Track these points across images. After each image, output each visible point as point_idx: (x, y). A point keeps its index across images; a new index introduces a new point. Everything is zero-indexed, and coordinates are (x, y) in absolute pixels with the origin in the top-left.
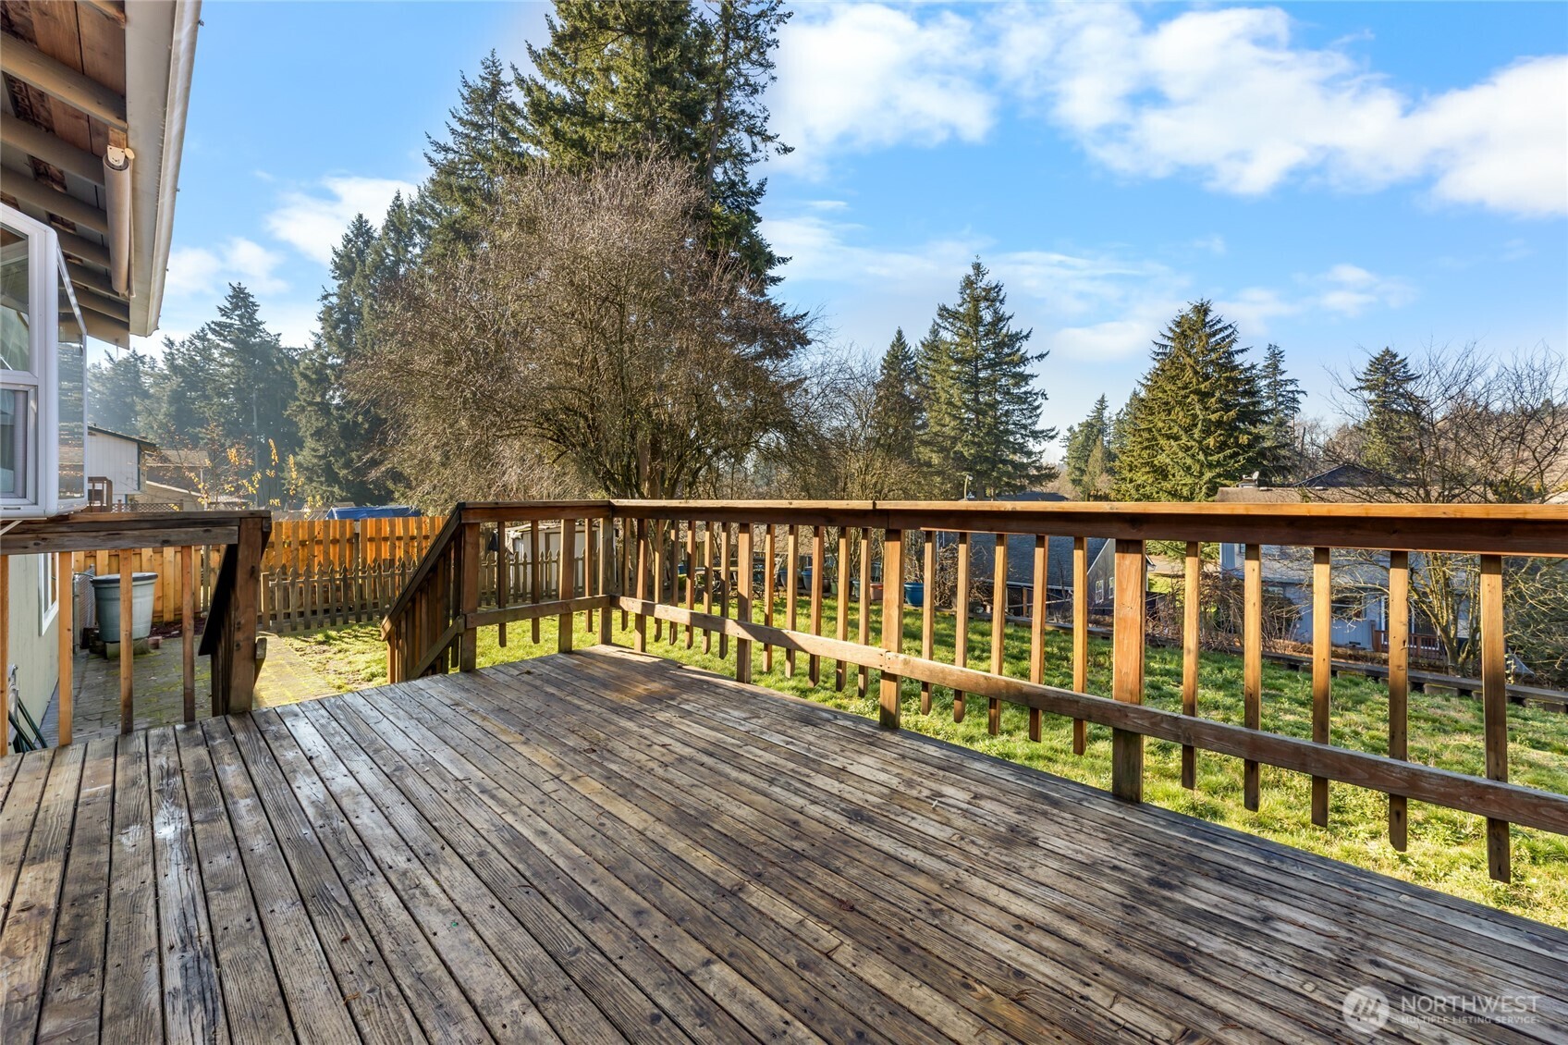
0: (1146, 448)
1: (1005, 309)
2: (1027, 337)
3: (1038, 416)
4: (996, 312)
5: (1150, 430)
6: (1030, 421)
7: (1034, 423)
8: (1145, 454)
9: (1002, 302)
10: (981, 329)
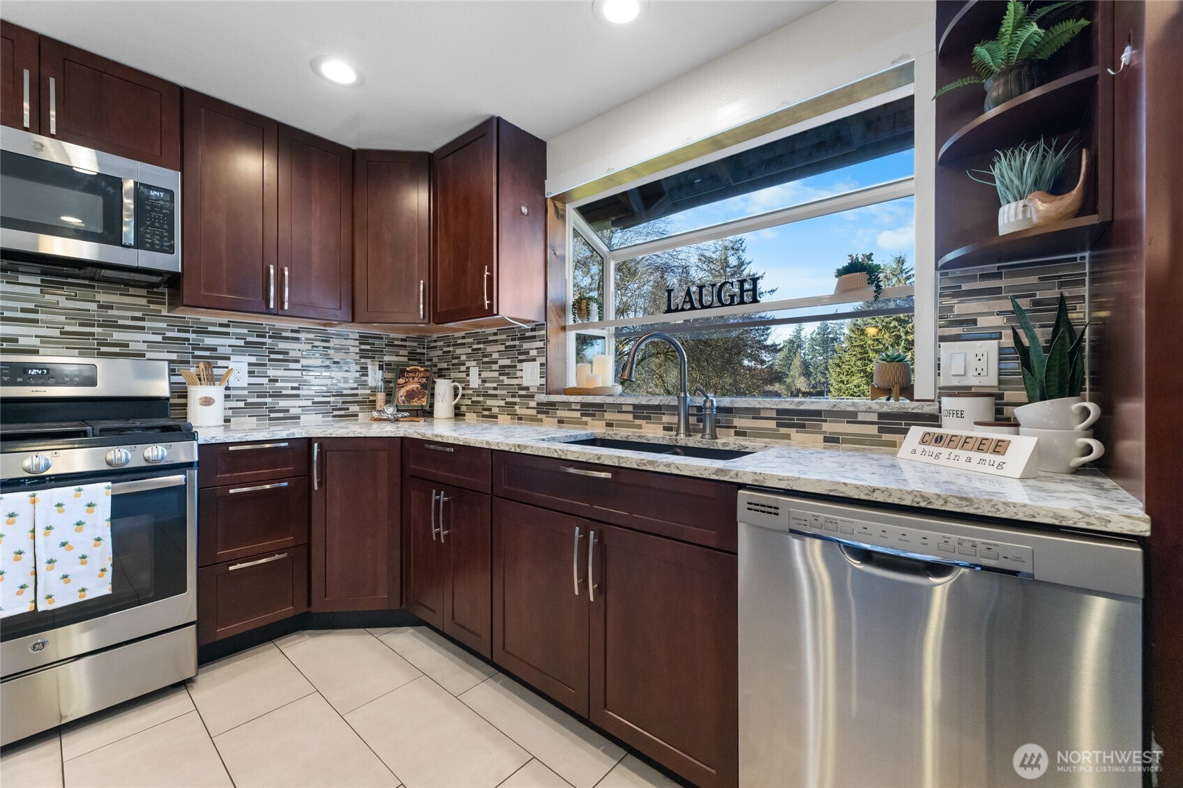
0: (860, 359)
1: (746, 257)
2: (762, 277)
3: (768, 335)
4: (739, 258)
5: (862, 347)
6: (762, 338)
7: (766, 340)
8: (859, 363)
9: (743, 251)
10: (728, 270)
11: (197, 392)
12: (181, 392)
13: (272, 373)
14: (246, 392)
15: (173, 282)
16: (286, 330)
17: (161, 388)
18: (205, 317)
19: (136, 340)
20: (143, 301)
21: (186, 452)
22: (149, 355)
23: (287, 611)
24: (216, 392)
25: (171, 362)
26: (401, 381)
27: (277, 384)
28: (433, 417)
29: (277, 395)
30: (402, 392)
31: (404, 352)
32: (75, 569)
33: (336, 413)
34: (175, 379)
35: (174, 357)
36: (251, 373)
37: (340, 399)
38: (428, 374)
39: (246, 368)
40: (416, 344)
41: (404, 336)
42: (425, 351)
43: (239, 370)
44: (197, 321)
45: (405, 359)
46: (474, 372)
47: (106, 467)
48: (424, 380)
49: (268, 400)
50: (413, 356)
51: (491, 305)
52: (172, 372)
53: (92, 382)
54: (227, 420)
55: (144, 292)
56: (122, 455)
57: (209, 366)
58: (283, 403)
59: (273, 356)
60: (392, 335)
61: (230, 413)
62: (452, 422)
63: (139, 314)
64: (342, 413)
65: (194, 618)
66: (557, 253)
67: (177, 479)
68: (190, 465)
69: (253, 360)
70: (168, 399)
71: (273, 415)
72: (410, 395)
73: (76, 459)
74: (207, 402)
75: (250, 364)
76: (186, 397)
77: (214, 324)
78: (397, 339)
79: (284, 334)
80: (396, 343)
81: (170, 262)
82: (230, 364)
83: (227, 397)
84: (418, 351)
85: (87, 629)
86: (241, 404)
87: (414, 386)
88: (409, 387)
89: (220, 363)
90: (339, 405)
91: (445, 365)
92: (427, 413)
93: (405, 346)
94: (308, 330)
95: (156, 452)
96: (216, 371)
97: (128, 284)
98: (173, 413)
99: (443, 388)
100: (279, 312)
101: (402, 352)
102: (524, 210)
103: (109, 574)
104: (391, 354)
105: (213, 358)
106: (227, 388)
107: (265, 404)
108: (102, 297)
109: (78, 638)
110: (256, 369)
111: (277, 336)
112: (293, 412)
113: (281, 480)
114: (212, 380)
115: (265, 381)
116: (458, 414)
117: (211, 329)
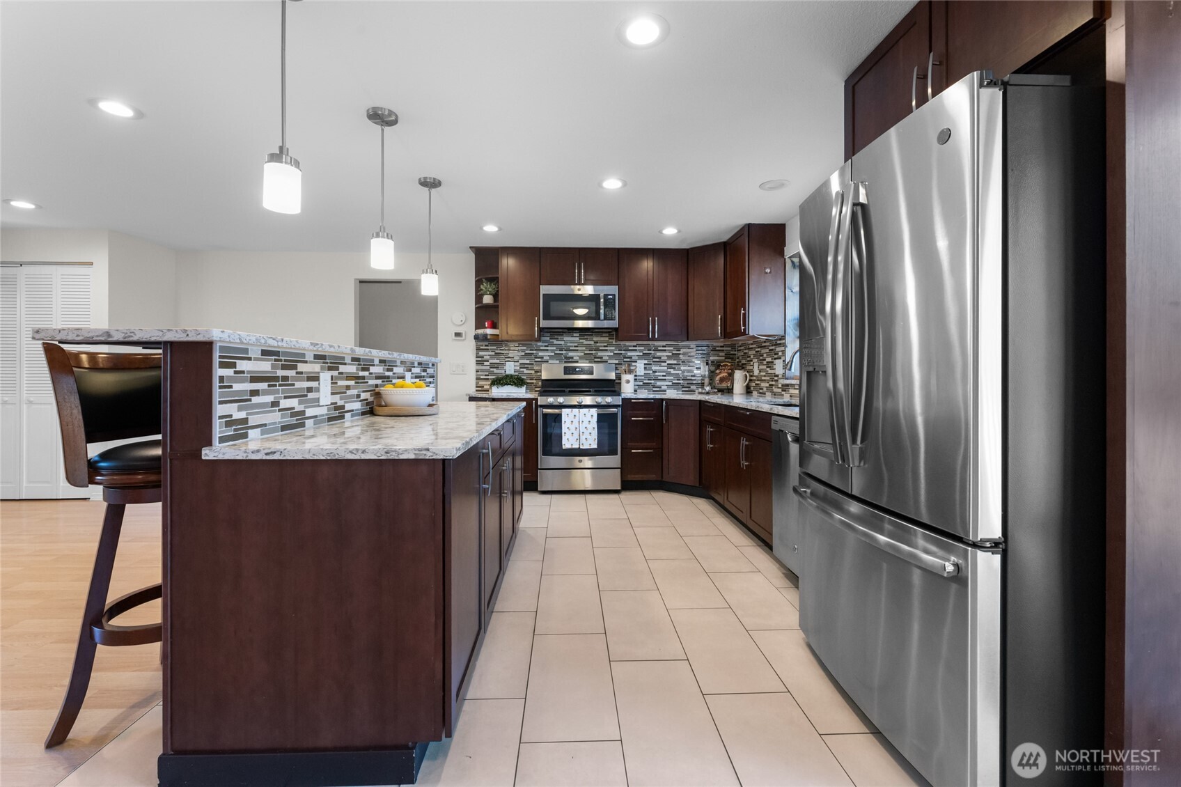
11: (625, 377)
12: (619, 377)
13: (654, 368)
14: (643, 378)
15: (616, 330)
16: (660, 346)
17: (612, 376)
18: (628, 343)
19: (605, 355)
20: (607, 339)
21: (618, 400)
22: (609, 362)
23: (652, 477)
24: (630, 377)
25: (616, 364)
26: (718, 371)
27: (656, 374)
28: (732, 393)
29: (656, 379)
30: (718, 378)
31: (723, 354)
32: (588, 437)
33: (684, 389)
34: (617, 372)
35: (617, 362)
36: (645, 368)
37: (686, 382)
38: (733, 367)
39: (643, 366)
40: (730, 349)
41: (722, 344)
42: (736, 353)
43: (640, 367)
44: (625, 345)
45: (723, 358)
46: (756, 365)
47: (595, 404)
48: (730, 371)
49: (652, 382)
50: (728, 356)
51: (744, 330)
52: (616, 369)
53: (592, 374)
54: (635, 391)
55: (607, 335)
56: (599, 399)
57: (629, 365)
58: (659, 383)
59: (654, 360)
60: (715, 344)
61: (637, 387)
62: (744, 396)
63: (606, 344)
64: (687, 389)
65: (620, 467)
66: (794, 291)
67: (614, 410)
68: (619, 406)
69: (646, 362)
70: (614, 380)
71: (654, 389)
72: (722, 380)
73: (588, 400)
74: (628, 382)
75: (645, 364)
76: (620, 379)
77: (631, 346)
78: (718, 347)
79: (659, 348)
80: (717, 349)
81: (614, 324)
82: (637, 364)
83: (635, 380)
84: (732, 352)
85: (590, 460)
86: (641, 383)
87: (724, 374)
88: (721, 375)
89: (634, 364)
90: (686, 385)
91: (744, 362)
92: (730, 391)
93: (723, 350)
94: (670, 346)
95: (609, 399)
96: (632, 368)
97: (602, 332)
98: (617, 386)
99: (739, 375)
100: (653, 339)
101: (721, 354)
102: (768, 270)
103: (596, 440)
104: (714, 355)
105: (631, 362)
106: (636, 376)
107: (651, 383)
108: (595, 339)
109: (587, 462)
110: (647, 366)
111: (656, 350)
112: (663, 388)
113: (651, 417)
114: (630, 372)
115: (651, 372)
116: (748, 391)
117: (630, 348)
